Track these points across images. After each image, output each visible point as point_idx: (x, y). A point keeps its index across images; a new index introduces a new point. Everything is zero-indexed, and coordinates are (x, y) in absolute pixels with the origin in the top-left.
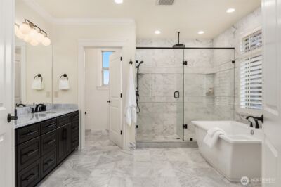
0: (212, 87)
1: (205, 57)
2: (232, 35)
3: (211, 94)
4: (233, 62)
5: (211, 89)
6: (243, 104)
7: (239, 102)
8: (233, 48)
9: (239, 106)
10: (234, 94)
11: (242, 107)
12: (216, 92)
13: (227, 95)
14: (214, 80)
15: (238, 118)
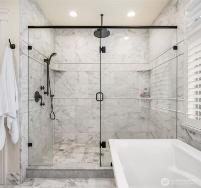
0: (147, 87)
1: (139, 51)
2: (174, 8)
3: (146, 95)
4: (175, 48)
5: (146, 89)
6: (191, 112)
7: (186, 109)
8: (176, 27)
9: (185, 114)
10: (178, 96)
11: (191, 117)
12: (152, 93)
13: (165, 97)
14: (149, 78)
15: (185, 134)
